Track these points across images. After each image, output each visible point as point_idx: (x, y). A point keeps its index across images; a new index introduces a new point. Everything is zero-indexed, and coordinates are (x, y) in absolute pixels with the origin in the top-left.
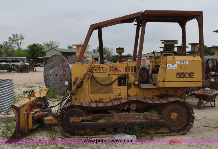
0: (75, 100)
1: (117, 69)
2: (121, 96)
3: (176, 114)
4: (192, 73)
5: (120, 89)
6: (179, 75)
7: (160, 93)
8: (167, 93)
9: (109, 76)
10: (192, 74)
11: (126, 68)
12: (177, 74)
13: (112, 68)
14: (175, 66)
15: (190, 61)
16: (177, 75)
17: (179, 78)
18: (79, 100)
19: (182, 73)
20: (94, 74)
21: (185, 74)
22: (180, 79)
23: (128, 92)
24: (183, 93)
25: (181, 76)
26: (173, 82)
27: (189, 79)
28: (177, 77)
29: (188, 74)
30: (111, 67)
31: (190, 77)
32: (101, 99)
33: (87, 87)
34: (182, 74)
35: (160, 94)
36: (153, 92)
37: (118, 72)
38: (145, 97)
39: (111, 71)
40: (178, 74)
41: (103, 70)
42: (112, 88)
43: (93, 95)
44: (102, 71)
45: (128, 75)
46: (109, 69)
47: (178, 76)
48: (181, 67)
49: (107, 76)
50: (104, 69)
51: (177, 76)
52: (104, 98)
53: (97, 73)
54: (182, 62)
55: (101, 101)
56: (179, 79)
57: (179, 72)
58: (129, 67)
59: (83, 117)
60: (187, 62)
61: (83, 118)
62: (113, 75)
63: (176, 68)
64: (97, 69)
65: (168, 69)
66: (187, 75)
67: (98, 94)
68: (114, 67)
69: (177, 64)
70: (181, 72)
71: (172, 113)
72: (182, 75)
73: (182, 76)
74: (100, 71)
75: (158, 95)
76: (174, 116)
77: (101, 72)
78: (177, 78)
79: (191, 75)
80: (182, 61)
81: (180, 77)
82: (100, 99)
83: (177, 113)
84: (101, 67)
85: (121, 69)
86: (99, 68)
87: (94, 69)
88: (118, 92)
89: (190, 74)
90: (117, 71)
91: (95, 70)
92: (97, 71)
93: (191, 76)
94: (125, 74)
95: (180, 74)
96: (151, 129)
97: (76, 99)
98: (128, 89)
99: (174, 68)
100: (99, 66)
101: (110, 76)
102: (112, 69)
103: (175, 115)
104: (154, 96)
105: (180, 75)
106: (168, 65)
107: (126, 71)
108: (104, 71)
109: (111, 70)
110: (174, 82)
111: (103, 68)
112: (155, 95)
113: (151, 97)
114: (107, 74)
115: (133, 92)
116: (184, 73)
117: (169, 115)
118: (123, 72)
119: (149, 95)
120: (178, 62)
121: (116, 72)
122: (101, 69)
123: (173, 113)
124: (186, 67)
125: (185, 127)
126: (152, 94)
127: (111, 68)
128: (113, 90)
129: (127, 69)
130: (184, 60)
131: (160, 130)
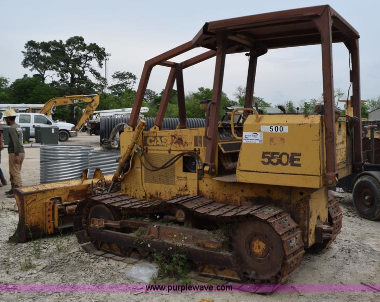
0: (124, 190)
1: (181, 139)
2: (188, 191)
3: (262, 245)
4: (296, 154)
5: (186, 178)
6: (268, 157)
7: (256, 194)
8: (270, 195)
9: (170, 152)
10: (295, 157)
11: (196, 138)
12: (264, 155)
13: (175, 138)
14: (260, 136)
15: (291, 126)
16: (263, 157)
17: (268, 163)
18: (129, 190)
19: (273, 153)
20: (149, 148)
21: (281, 157)
22: (270, 168)
23: (200, 185)
24: (301, 200)
25: (272, 160)
26: (254, 172)
27: (289, 168)
28: (264, 163)
29: (288, 156)
30: (172, 136)
31: (293, 165)
32: (159, 193)
33: (140, 170)
34: (275, 156)
35: (255, 196)
36: (242, 191)
37: (184, 146)
38: (228, 198)
39: (173, 144)
40: (266, 155)
41: (162, 142)
42: (174, 176)
43: (148, 184)
44: (160, 143)
45: (199, 153)
46: (170, 139)
47: (266, 160)
48: (271, 140)
49: (167, 152)
50: (163, 138)
51: (263, 160)
52: (163, 192)
53: (153, 146)
54: (274, 128)
55: (159, 196)
56: (267, 166)
57: (268, 151)
58: (201, 137)
59: (108, 221)
60: (286, 129)
61: (107, 223)
62: (176, 150)
63: (260, 141)
64: (153, 139)
65: (245, 143)
66: (284, 159)
67: (155, 184)
68: (177, 137)
69: (264, 133)
70: (271, 151)
71: (255, 240)
72: (275, 158)
73: (275, 161)
74: (158, 143)
75: (252, 198)
76: (259, 247)
77: (158, 145)
78: (263, 165)
79: (293, 159)
80: (274, 125)
81: (270, 162)
82: (157, 193)
83: (264, 242)
84: (159, 135)
85: (188, 141)
86: (155, 137)
87: (149, 138)
88: (183, 183)
89: (291, 157)
90: (182, 143)
91: (151, 141)
92: (153, 143)
93: (295, 162)
94: (195, 150)
95: (270, 156)
96: (207, 266)
97: (126, 189)
98: (198, 179)
99: (258, 142)
100: (155, 135)
101: (172, 152)
102: (175, 140)
103: (261, 247)
104: (243, 198)
105: (270, 158)
106: (245, 134)
107: (196, 145)
108: (163, 144)
109: (172, 141)
110: (257, 172)
111: (161, 137)
112: (245, 197)
113: (239, 200)
114: (168, 149)
115: (207, 185)
116: (278, 153)
117: (250, 244)
118: (191, 147)
119: (234, 196)
120: (265, 129)
121: (181, 146)
122: (158, 138)
123: (257, 241)
124: (282, 139)
125: (276, 278)
126: (241, 194)
127: (173, 138)
128: (176, 179)
129: (197, 140)
130: (279, 124)
131: (223, 272)
